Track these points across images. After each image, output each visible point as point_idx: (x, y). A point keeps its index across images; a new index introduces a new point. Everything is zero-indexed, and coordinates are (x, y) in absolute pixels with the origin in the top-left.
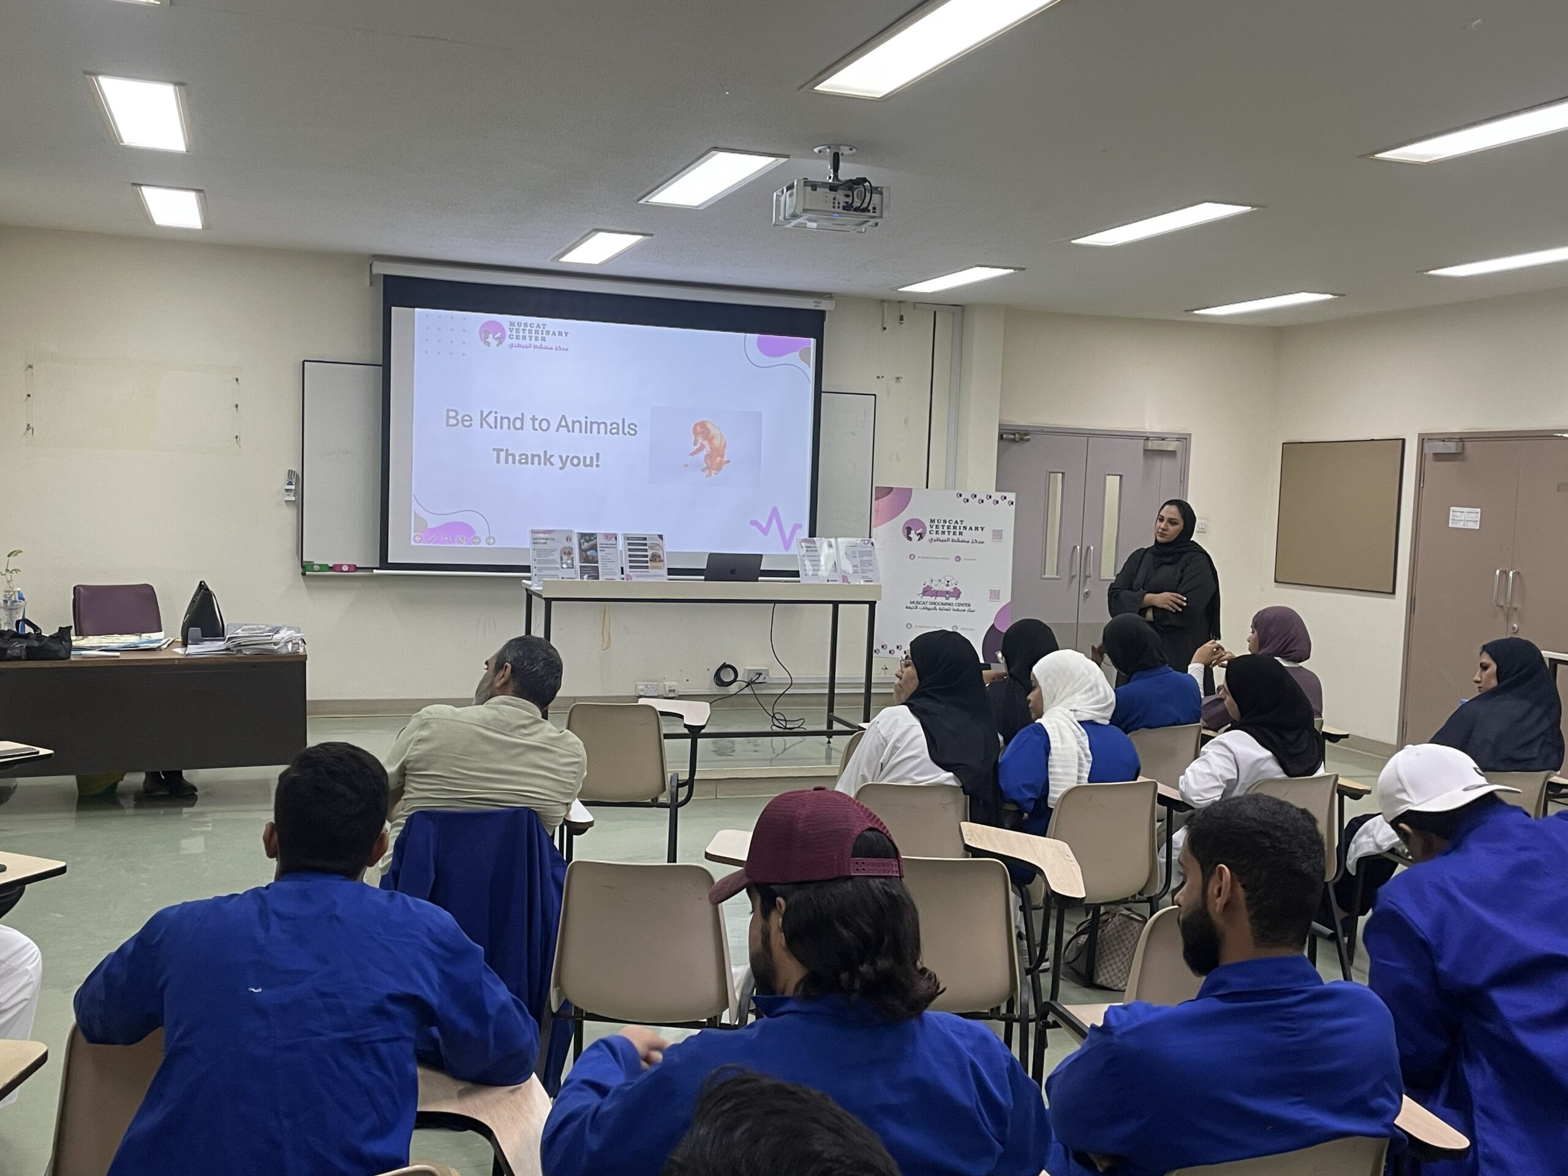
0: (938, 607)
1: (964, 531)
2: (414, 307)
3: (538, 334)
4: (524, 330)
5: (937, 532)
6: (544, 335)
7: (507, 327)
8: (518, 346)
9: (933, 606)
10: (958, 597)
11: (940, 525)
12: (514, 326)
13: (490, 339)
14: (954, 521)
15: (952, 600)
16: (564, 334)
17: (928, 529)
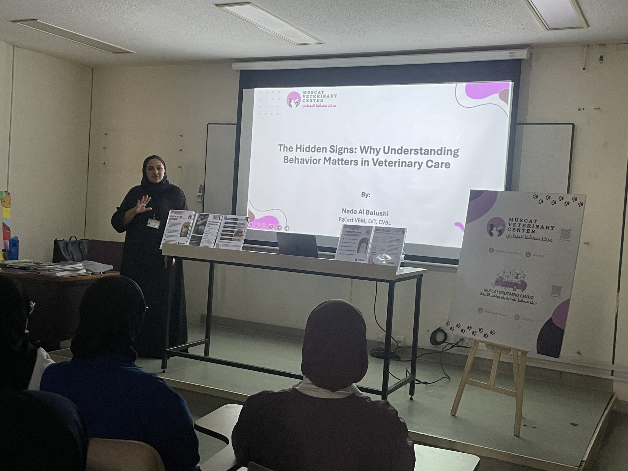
0: (506, 296)
1: (536, 230)
2: (254, 88)
3: (319, 97)
4: (311, 96)
5: (514, 230)
6: (322, 98)
7: (301, 95)
8: (307, 106)
9: (502, 295)
10: (524, 290)
11: (517, 223)
12: (306, 94)
13: (292, 103)
14: (529, 221)
15: (519, 291)
16: (334, 96)
17: (507, 226)
